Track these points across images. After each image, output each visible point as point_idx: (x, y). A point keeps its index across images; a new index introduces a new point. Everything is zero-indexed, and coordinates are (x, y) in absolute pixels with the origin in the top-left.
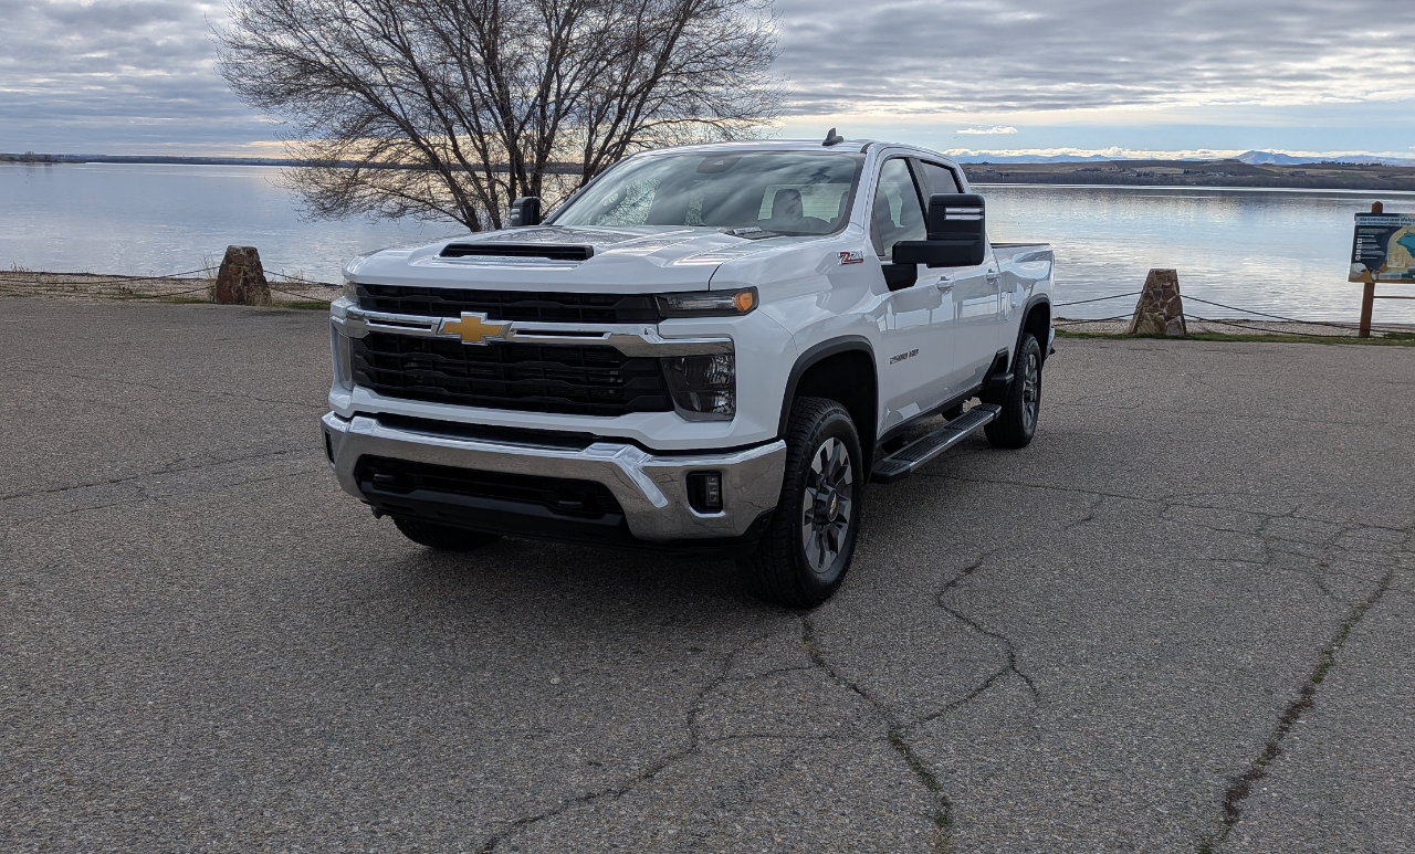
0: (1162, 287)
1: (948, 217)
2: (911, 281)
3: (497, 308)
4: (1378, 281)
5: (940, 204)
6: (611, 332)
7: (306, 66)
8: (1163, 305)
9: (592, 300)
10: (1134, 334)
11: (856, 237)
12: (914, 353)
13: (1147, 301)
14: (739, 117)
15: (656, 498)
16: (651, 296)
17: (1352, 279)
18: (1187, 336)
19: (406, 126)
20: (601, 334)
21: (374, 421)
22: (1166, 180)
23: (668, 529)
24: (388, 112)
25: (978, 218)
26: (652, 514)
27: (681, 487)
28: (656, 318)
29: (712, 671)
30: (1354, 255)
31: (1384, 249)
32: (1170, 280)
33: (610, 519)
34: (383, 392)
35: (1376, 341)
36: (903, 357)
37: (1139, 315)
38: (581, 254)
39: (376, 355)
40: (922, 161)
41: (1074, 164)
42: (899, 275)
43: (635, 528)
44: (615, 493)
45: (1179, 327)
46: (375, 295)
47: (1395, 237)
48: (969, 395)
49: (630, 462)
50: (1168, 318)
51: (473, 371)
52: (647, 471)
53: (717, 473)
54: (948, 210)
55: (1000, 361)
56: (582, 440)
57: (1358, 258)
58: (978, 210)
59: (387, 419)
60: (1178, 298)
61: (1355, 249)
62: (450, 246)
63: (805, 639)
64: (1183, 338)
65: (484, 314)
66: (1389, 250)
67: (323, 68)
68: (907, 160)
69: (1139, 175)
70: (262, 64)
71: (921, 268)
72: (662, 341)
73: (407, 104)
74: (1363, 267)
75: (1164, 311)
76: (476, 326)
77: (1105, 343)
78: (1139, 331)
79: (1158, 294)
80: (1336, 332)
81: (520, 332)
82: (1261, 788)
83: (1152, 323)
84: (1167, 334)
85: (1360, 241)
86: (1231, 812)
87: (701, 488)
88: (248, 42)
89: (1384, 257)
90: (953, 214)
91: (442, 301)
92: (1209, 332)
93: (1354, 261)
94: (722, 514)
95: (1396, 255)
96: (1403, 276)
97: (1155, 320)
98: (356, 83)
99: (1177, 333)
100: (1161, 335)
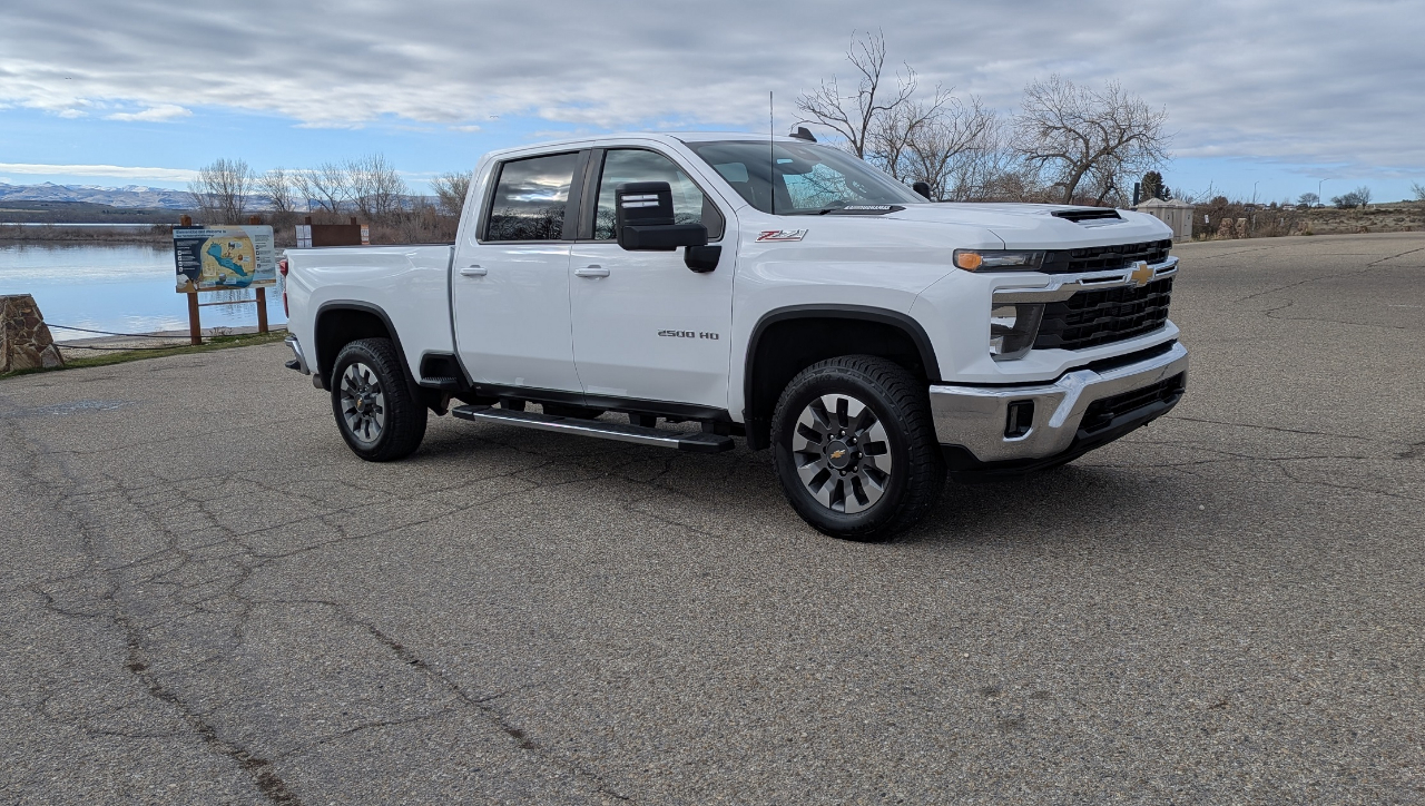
4: (199, 290)
8: (30, 335)
13: (12, 333)
17: (179, 290)
18: (64, 366)
30: (178, 267)
31: (198, 259)
32: (28, 306)
35: (211, 348)
45: (53, 357)
47: (204, 248)
50: (40, 349)
57: (181, 269)
60: (44, 326)
64: (58, 369)
66: (202, 260)
74: (185, 277)
75: (34, 340)
78: (12, 369)
79: (21, 323)
83: (25, 356)
84: (43, 366)
85: (178, 253)
89: (200, 266)
93: (178, 273)
95: (209, 265)
96: (217, 283)
97: (26, 353)
99: (56, 363)
100: (38, 369)
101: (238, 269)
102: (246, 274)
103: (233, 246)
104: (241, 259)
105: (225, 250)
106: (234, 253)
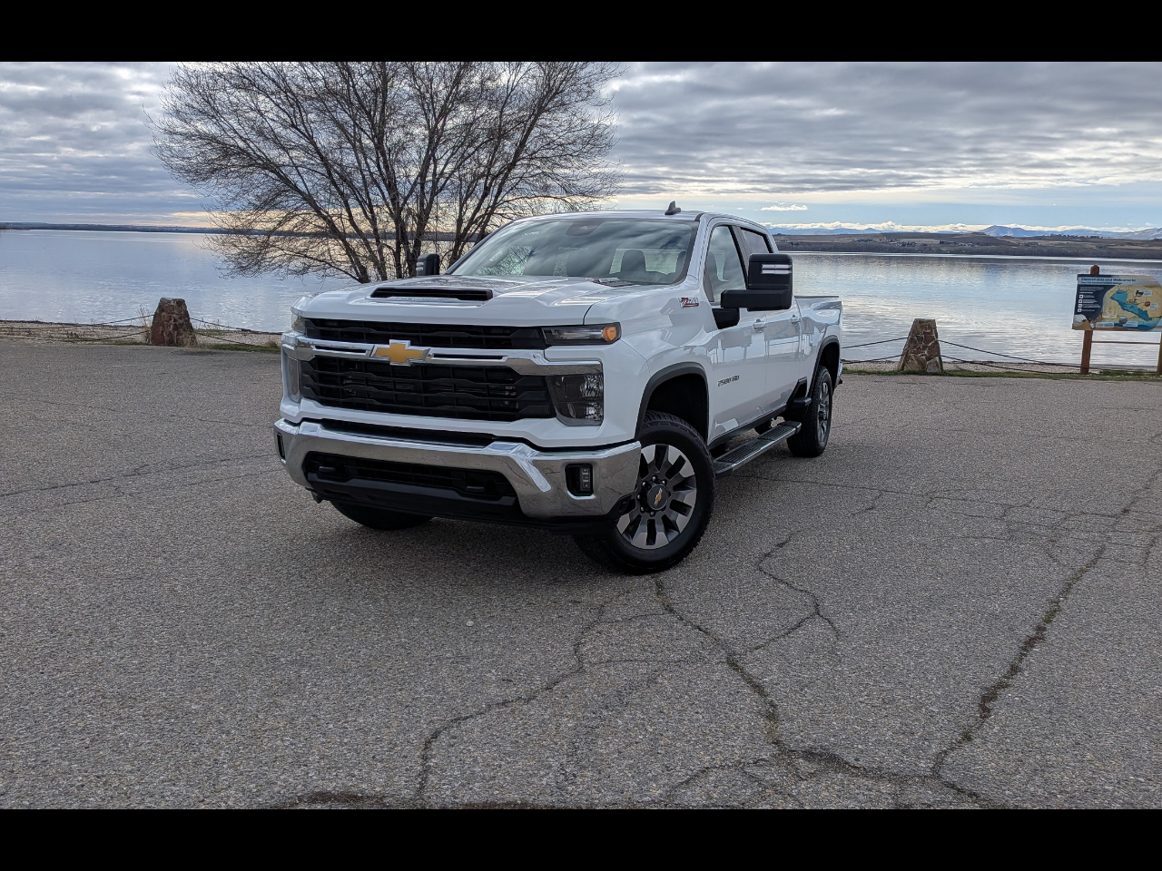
0: (924, 334)
1: (764, 272)
2: (734, 321)
3: (418, 337)
4: (1095, 329)
5: (757, 262)
6: (510, 356)
7: (226, 151)
8: (924, 348)
9: (493, 331)
10: (902, 372)
11: (693, 287)
12: (736, 378)
13: (912, 345)
14: (583, 194)
15: (543, 485)
16: (539, 328)
17: (1074, 328)
18: (944, 373)
19: (308, 199)
20: (500, 357)
21: (318, 426)
22: (925, 248)
23: (549, 509)
24: (295, 188)
25: (787, 272)
26: (539, 496)
27: (561, 476)
28: (543, 345)
29: (590, 617)
30: (1076, 308)
31: (1100, 303)
32: (930, 328)
33: (506, 501)
34: (325, 403)
35: (1094, 377)
36: (728, 380)
37: (906, 355)
38: (483, 296)
39: (320, 374)
40: (742, 228)
41: (850, 236)
42: (726, 317)
43: (526, 508)
44: (510, 480)
45: (937, 366)
46: (318, 327)
47: (1109, 294)
48: (775, 415)
49: (523, 457)
50: (928, 359)
51: (398, 387)
52: (535, 463)
53: (589, 465)
54: (764, 266)
55: (801, 387)
56: (484, 439)
57: (1080, 310)
58: (787, 266)
59: (328, 424)
60: (937, 343)
61: (1077, 304)
62: (379, 289)
63: (658, 594)
64: (940, 375)
65: (408, 342)
66: (1104, 305)
67: (243, 151)
68: (730, 227)
69: (904, 245)
70: (191, 149)
71: (743, 311)
72: (547, 363)
73: (311, 181)
74: (1083, 317)
75: (926, 352)
76: (401, 352)
77: (877, 378)
78: (905, 369)
79: (920, 339)
80: (1062, 370)
81: (436, 356)
82: (1008, 694)
83: (916, 362)
84: (928, 371)
85: (1082, 296)
86: (985, 711)
87: (575, 476)
88: (179, 130)
89: (1101, 308)
90: (768, 269)
91: (374, 331)
92: (962, 370)
93: (1076, 313)
94: (592, 497)
95: (1110, 309)
96: (1115, 324)
97: (918, 360)
98: (268, 165)
99: (937, 370)
100: (923, 372)
101: (1143, 314)
102: (1151, 319)
103: (1142, 293)
104: (1148, 304)
105: (1131, 296)
106: (1141, 301)
